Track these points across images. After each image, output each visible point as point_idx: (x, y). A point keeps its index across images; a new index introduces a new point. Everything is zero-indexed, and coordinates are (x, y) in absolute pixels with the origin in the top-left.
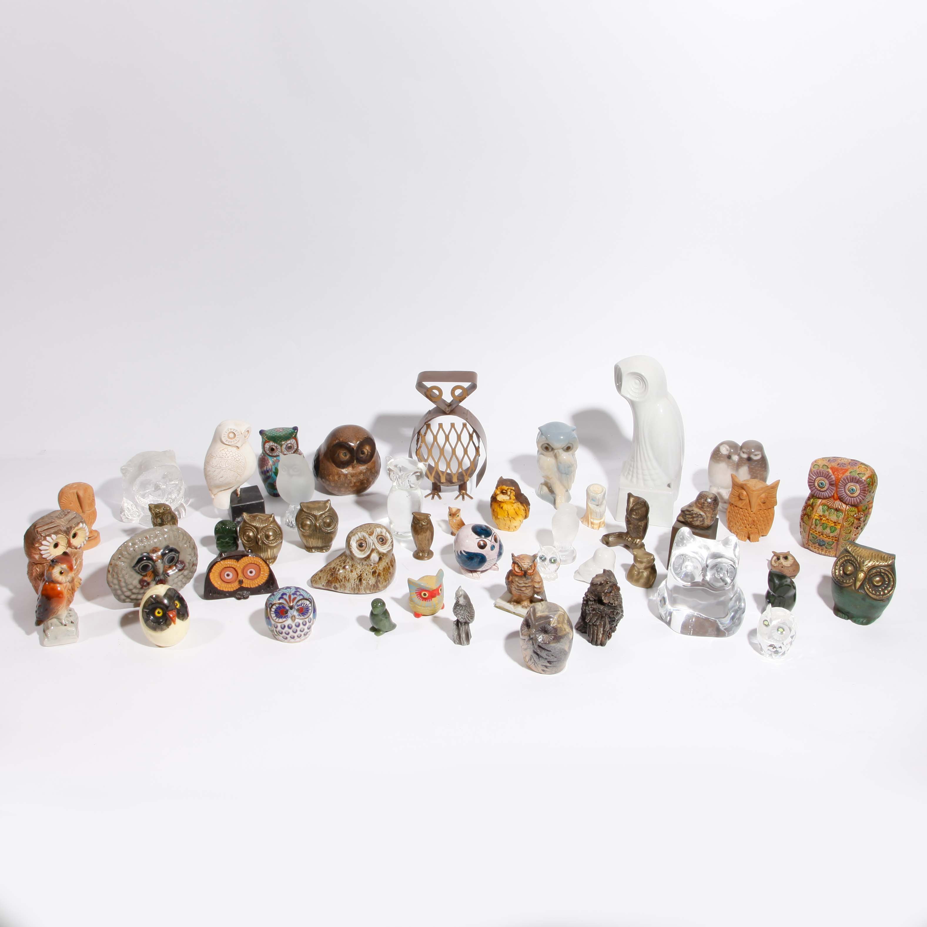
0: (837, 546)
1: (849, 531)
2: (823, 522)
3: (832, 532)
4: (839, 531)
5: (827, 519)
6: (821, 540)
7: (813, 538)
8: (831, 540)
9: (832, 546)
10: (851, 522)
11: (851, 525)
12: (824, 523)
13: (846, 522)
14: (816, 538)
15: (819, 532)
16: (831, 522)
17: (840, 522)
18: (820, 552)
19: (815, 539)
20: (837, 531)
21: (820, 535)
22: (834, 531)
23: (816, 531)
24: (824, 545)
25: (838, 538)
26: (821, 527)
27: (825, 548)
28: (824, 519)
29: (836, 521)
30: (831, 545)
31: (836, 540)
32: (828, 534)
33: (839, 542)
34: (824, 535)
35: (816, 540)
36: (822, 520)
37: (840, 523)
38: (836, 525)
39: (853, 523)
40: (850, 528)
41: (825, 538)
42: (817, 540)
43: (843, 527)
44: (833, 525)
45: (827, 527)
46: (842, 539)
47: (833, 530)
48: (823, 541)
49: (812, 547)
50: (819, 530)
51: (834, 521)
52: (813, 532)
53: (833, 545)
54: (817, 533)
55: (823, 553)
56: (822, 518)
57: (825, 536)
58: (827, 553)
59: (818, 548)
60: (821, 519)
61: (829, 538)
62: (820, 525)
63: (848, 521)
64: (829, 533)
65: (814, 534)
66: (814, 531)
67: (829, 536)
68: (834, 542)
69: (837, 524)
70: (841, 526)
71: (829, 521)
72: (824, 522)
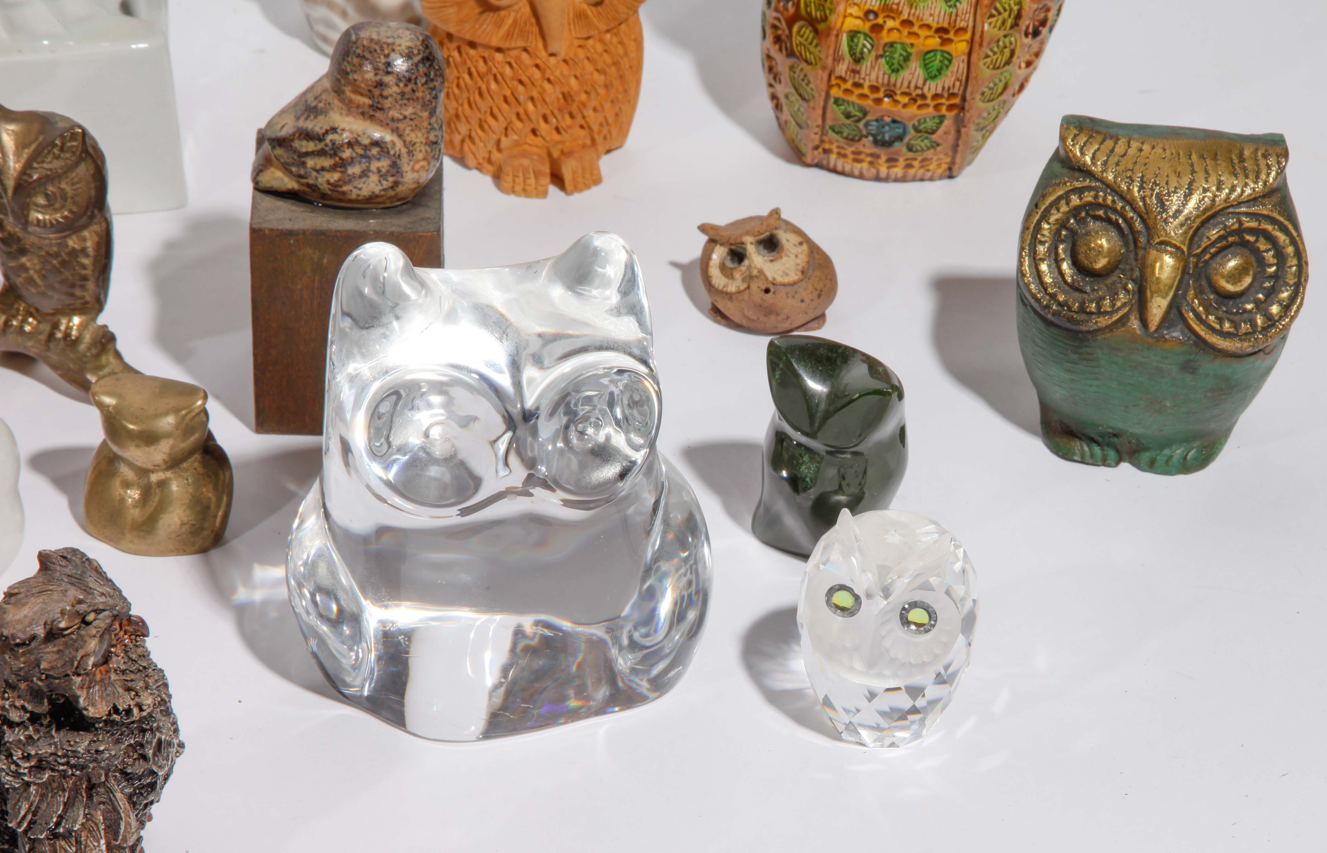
0: (958, 131)
1: (1007, 52)
2: (885, 38)
3: (933, 77)
4: (963, 66)
5: (907, 23)
6: (888, 120)
7: (848, 116)
8: (931, 110)
9: (934, 137)
10: (1011, 10)
11: (1012, 27)
12: (892, 45)
13: (992, 16)
14: (860, 115)
15: (874, 89)
16: (923, 33)
17: (963, 24)
18: (883, 170)
19: (859, 120)
20: (953, 68)
21: (878, 101)
22: (939, 71)
23: (857, 85)
24: (900, 138)
25: (964, 99)
26: (882, 61)
27: (904, 149)
28: (890, 24)
29: (946, 25)
30: (933, 132)
31: (951, 107)
32: (916, 87)
33: (968, 115)
34: (898, 98)
35: (861, 125)
36: (884, 32)
37: (963, 30)
38: (950, 41)
39: (1019, 16)
40: (1007, 40)
41: (905, 106)
42: (867, 125)
43: (981, 45)
44: (935, 42)
45: (907, 59)
46: (978, 97)
47: (937, 64)
48: (894, 121)
49: (845, 156)
50: (873, 76)
51: (935, 26)
52: (846, 91)
53: (943, 128)
54: (866, 91)
55: (898, 171)
56: (880, 21)
57: (905, 100)
58: (912, 172)
59: (871, 155)
60: (876, 28)
61: (920, 107)
62: (873, 53)
63: (1000, 13)
64: (920, 83)
65: (853, 98)
66: (848, 85)
67: (923, 97)
68: (942, 118)
69: (951, 35)
70: (971, 42)
71: (915, 29)
72: (895, 36)
